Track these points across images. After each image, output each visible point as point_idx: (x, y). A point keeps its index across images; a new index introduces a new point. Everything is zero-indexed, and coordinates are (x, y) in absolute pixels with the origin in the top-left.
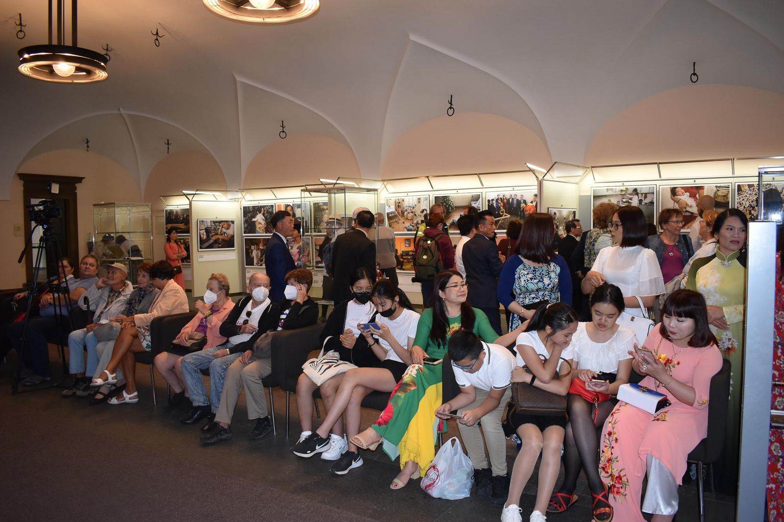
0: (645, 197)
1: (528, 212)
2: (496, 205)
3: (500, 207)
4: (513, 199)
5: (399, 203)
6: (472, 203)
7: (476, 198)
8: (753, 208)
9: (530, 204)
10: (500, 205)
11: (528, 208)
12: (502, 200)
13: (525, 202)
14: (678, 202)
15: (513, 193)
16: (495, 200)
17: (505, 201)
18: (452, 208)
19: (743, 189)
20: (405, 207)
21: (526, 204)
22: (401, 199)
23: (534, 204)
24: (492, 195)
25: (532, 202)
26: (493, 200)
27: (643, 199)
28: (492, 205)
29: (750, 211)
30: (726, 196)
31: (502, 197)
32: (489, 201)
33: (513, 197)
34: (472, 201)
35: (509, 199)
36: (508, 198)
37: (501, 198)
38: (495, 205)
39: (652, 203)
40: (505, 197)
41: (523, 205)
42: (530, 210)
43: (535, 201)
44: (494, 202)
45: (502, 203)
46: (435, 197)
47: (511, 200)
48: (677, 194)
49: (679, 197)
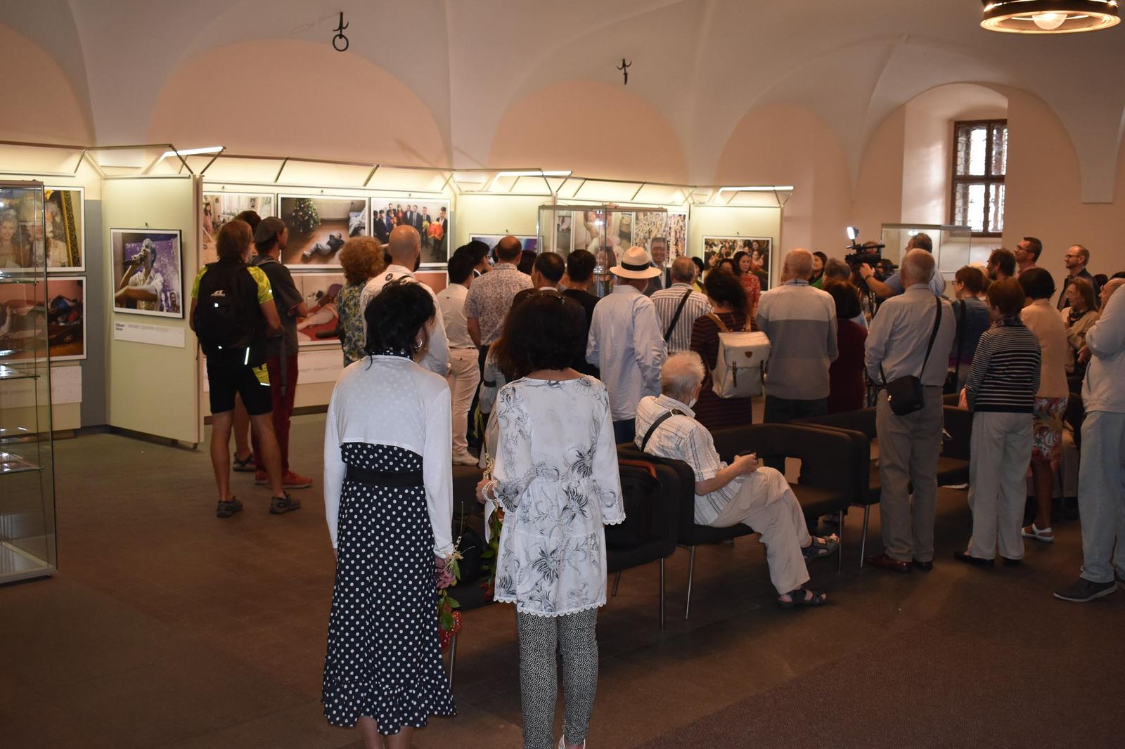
0: (563, 221)
1: (432, 235)
2: (387, 220)
3: (392, 225)
4: (412, 213)
5: (208, 204)
6: (352, 215)
7: (358, 207)
8: (646, 240)
9: (435, 222)
10: (392, 221)
11: (432, 230)
12: (396, 213)
13: (428, 218)
14: (589, 230)
15: (412, 202)
16: (385, 212)
17: (401, 215)
18: (315, 222)
19: (639, 218)
20: (222, 215)
21: (430, 222)
22: (212, 196)
23: (441, 222)
24: (381, 203)
25: (438, 220)
26: (381, 212)
27: (560, 223)
28: (381, 220)
29: (644, 243)
30: (629, 225)
31: (396, 208)
32: (375, 213)
33: (412, 209)
34: (351, 211)
35: (406, 212)
36: (405, 210)
37: (394, 210)
38: (385, 221)
39: (569, 230)
40: (400, 209)
41: (425, 223)
42: (435, 233)
43: (442, 217)
44: (384, 215)
45: (395, 218)
46: (283, 199)
47: (409, 214)
48: (589, 219)
49: (591, 223)
